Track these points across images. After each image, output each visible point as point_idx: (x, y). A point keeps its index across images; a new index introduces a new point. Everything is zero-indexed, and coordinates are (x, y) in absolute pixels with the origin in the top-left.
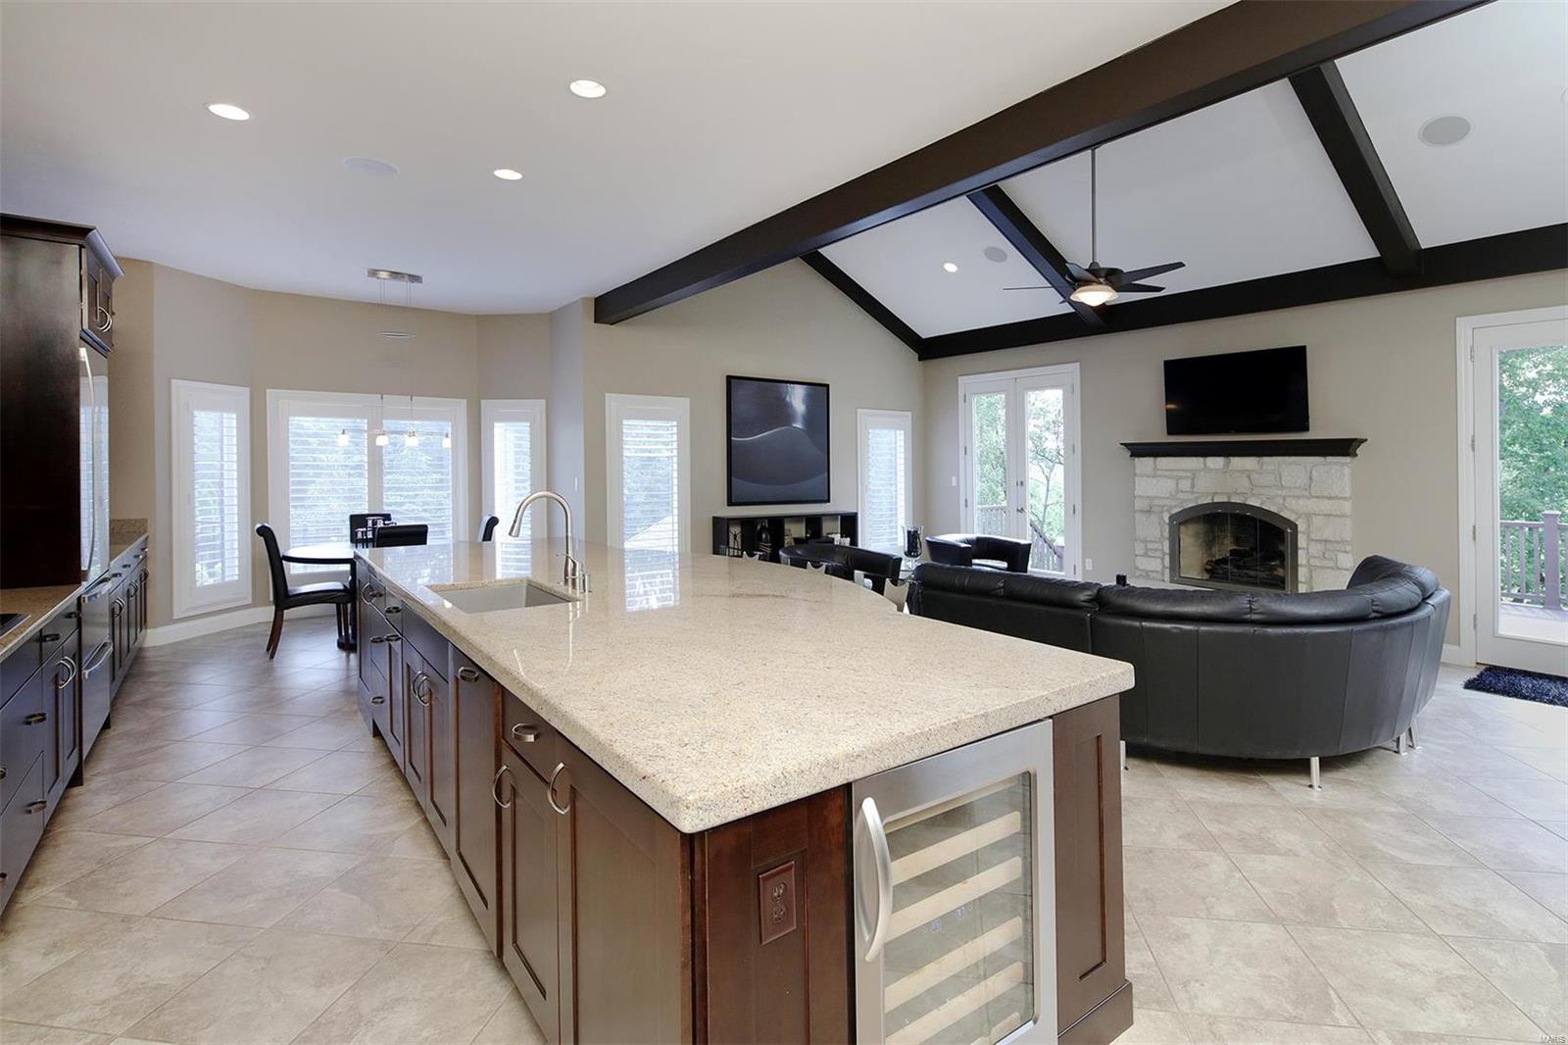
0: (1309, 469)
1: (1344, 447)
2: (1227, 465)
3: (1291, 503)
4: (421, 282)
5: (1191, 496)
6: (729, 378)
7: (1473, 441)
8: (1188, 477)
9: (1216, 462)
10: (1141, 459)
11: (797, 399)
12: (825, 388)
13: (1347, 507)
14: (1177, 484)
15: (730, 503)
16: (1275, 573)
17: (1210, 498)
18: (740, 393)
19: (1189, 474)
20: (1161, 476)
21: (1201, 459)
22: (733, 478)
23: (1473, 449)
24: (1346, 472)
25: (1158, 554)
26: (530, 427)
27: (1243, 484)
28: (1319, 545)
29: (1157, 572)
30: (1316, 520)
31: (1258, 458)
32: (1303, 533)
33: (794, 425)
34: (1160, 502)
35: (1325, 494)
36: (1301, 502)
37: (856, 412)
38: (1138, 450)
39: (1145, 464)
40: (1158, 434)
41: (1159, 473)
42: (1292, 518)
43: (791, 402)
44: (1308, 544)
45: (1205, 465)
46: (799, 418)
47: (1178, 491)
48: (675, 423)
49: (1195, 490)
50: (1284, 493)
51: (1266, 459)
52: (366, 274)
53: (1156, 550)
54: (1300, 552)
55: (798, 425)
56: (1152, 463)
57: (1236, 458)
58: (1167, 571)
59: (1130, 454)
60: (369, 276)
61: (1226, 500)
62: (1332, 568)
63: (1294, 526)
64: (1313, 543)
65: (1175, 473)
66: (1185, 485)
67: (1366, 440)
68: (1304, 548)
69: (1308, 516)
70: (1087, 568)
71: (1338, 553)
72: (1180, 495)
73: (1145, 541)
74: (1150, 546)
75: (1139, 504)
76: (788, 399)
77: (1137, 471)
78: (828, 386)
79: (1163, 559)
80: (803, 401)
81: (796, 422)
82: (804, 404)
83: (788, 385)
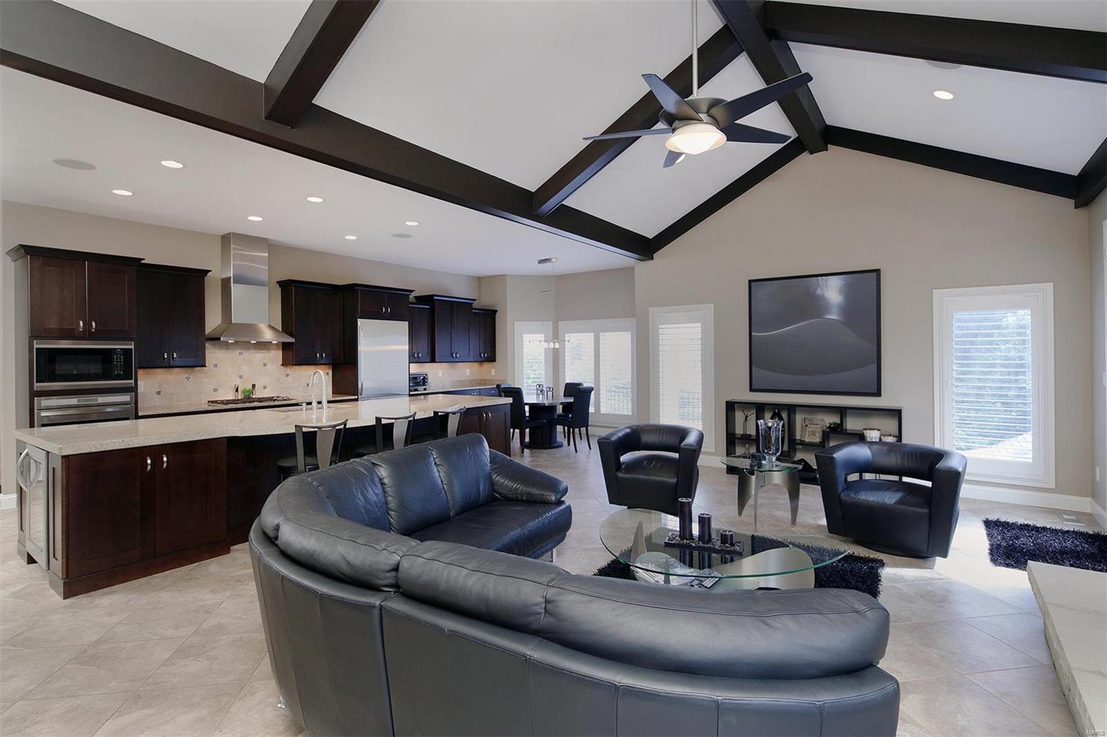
11: (833, 292)
12: (876, 274)
15: (752, 390)
18: (760, 295)
22: (753, 368)
33: (828, 317)
43: (822, 296)
46: (835, 310)
48: (700, 325)
55: (833, 316)
76: (819, 292)
80: (840, 291)
81: (829, 313)
82: (840, 294)
83: (819, 278)
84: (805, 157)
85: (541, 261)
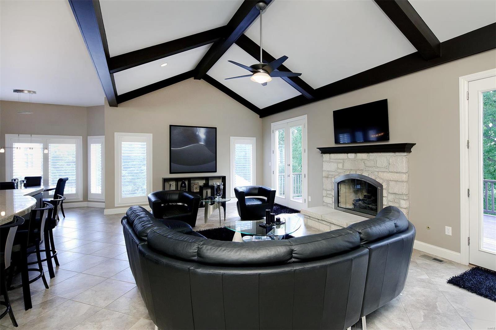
0: (388, 159)
1: (404, 148)
2: (356, 157)
3: (381, 174)
4: (36, 94)
5: (342, 171)
6: (171, 126)
7: (468, 143)
9: (351, 156)
10: (325, 155)
11: (202, 134)
12: (215, 129)
13: (404, 177)
14: (338, 165)
15: (171, 173)
17: (349, 172)
18: (175, 132)
19: (341, 161)
20: (332, 162)
21: (346, 155)
22: (172, 163)
23: (468, 148)
24: (404, 160)
25: (331, 196)
26: (101, 145)
27: (362, 166)
28: (392, 195)
29: (330, 204)
30: (392, 184)
31: (367, 154)
32: (386, 189)
33: (200, 143)
34: (332, 173)
35: (395, 171)
36: (385, 174)
37: (230, 137)
38: (325, 151)
39: (327, 156)
40: (331, 144)
41: (331, 160)
42: (381, 182)
43: (199, 135)
44: (387, 195)
45: (348, 156)
46: (203, 140)
47: (338, 168)
48: (145, 143)
49: (344, 168)
50: (378, 170)
51: (371, 154)
52: (13, 91)
53: (330, 194)
54: (384, 198)
55: (202, 143)
56: (329, 156)
57: (359, 154)
58: (334, 203)
59: (321, 152)
60: (14, 92)
61: (355, 173)
63: (381, 186)
64: (390, 195)
65: (337, 161)
66: (340, 166)
67: (416, 144)
68: (386, 197)
69: (388, 181)
70: (309, 201)
71: (401, 200)
73: (326, 190)
74: (328, 192)
75: (324, 174)
76: (197, 133)
77: (324, 160)
78: (216, 128)
79: (332, 198)
80: (204, 134)
81: (201, 142)
82: (205, 135)
83: (198, 128)
84: (192, 80)
85: (16, 91)
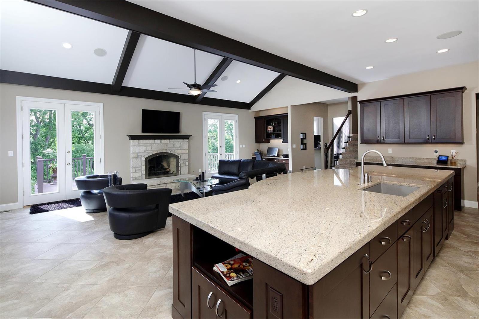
0: (180, 142)
1: (187, 137)
2: (161, 142)
3: (177, 151)
5: (151, 151)
8: (150, 146)
9: (158, 141)
10: (134, 140)
13: (188, 151)
14: (146, 148)
16: (166, 170)
17: (157, 152)
20: (141, 146)
27: (165, 147)
29: (140, 177)
31: (169, 140)
32: (180, 158)
34: (141, 154)
36: (179, 151)
38: (133, 137)
39: (135, 142)
40: (139, 132)
41: (140, 144)
42: (177, 155)
45: (155, 142)
47: (146, 150)
49: (152, 150)
50: (174, 149)
51: (171, 140)
53: (139, 170)
54: (179, 163)
57: (163, 140)
58: (144, 175)
59: (130, 139)
61: (161, 152)
62: (185, 166)
63: (178, 157)
64: (181, 161)
65: (145, 145)
66: (149, 148)
69: (180, 154)
71: (186, 162)
72: (147, 152)
73: (135, 167)
74: (137, 169)
77: (132, 145)
79: (141, 172)
